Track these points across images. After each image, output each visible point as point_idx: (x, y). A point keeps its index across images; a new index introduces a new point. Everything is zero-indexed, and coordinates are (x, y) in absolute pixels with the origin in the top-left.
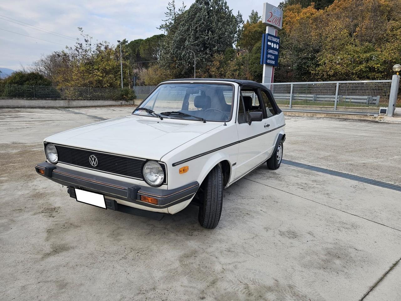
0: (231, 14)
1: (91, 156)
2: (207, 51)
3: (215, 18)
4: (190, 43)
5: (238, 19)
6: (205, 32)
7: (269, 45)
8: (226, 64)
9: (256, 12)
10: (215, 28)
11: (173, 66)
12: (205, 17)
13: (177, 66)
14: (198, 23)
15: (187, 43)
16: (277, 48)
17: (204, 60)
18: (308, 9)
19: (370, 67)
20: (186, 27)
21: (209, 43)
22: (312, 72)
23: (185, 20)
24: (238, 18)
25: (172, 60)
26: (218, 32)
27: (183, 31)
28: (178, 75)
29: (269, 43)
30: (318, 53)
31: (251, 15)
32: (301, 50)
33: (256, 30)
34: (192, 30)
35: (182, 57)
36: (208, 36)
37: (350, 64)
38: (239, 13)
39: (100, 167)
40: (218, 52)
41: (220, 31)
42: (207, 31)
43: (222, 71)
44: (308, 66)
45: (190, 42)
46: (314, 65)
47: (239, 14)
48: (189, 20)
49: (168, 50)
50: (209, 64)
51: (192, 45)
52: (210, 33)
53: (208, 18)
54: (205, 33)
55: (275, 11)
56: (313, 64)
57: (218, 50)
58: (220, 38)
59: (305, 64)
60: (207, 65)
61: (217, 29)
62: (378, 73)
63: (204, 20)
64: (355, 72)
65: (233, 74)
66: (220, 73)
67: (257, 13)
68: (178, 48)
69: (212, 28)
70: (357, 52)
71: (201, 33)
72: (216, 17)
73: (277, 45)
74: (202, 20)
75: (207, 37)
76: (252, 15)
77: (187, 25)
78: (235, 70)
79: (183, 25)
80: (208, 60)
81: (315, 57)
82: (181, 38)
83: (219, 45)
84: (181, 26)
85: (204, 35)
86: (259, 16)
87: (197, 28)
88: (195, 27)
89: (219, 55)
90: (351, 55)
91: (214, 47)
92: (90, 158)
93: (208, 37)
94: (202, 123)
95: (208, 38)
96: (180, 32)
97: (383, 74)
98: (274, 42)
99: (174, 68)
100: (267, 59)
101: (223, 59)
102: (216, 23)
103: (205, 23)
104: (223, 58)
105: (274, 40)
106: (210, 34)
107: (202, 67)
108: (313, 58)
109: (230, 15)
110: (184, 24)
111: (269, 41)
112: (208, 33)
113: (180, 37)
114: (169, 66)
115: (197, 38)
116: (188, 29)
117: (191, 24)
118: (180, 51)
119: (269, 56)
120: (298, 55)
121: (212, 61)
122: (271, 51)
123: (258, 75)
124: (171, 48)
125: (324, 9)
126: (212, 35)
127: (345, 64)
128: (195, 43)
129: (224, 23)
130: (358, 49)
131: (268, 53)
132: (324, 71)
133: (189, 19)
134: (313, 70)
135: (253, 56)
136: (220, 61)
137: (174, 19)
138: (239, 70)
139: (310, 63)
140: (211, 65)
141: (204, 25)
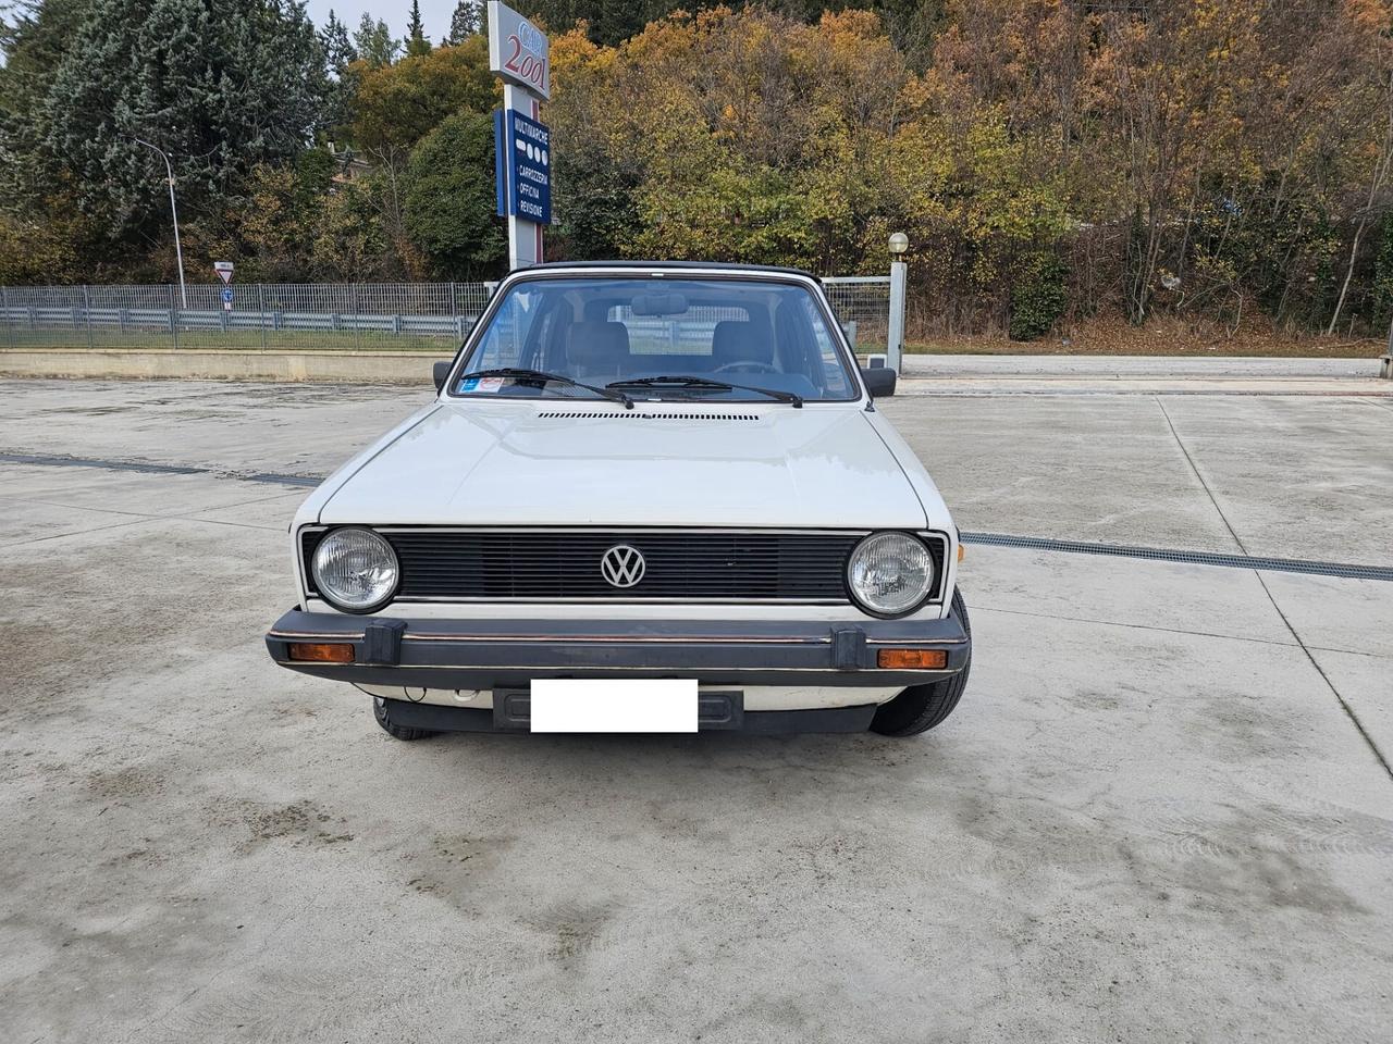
0: (305, 20)
1: (615, 550)
2: (221, 149)
3: (239, 25)
4: (140, 114)
5: (333, 40)
6: (203, 76)
7: (521, 151)
8: (309, 206)
9: (381, 25)
10: (245, 62)
11: (60, 205)
12: (196, 17)
13: (82, 203)
14: (169, 38)
15: (123, 112)
16: (545, 163)
17: (211, 186)
18: (571, 40)
19: (780, 239)
20: (112, 47)
21: (228, 122)
22: (622, 247)
23: (101, 15)
24: (331, 36)
25: (52, 179)
26: (259, 80)
27: (98, 60)
28: (89, 243)
29: (520, 144)
30: (633, 187)
31: (361, 32)
32: (581, 175)
33: (400, 91)
34: (140, 58)
35: (109, 170)
36: (220, 91)
37: (727, 226)
38: (332, 17)
39: (651, 587)
40: (267, 155)
41: (267, 79)
42: (209, 74)
43: (294, 231)
44: (608, 229)
45: (137, 110)
46: (627, 226)
47: (333, 21)
48: (122, 18)
49: (27, 135)
50: (236, 201)
51: (151, 122)
52: (225, 79)
53: (210, 20)
54: (204, 81)
55: (526, 36)
56: (622, 221)
57: (265, 149)
58: (270, 105)
59: (598, 222)
60: (225, 207)
61: (255, 71)
62: (801, 256)
63: (194, 26)
64: (743, 250)
65: (344, 247)
66: (287, 241)
67: (383, 30)
68: (83, 128)
69: (232, 61)
70: (745, 193)
71: (184, 77)
72: (243, 22)
73: (544, 152)
74: (185, 26)
75: (211, 97)
76: (365, 30)
77: (115, 40)
78: (351, 232)
79: (92, 36)
80: (228, 186)
81: (626, 200)
82: (92, 89)
83: (268, 129)
84: (86, 41)
85: (201, 88)
86: (393, 40)
87: (161, 54)
88: (155, 49)
89: (275, 168)
90: (727, 199)
91: (251, 138)
92: (605, 559)
93: (219, 95)
94: (788, 408)
95: (221, 101)
96: (82, 63)
97: (813, 260)
98: (535, 143)
99: (67, 211)
100: (519, 197)
101: (293, 186)
102: (245, 45)
103: (200, 39)
104: (292, 182)
105: (534, 134)
106: (228, 87)
107: (206, 215)
108: (622, 203)
109: (297, 21)
110: (96, 32)
111: (517, 135)
112: (217, 80)
113: (88, 84)
114: (40, 205)
115: (165, 97)
116: (123, 56)
117: (130, 40)
118: (93, 141)
119: (524, 188)
120: (575, 191)
121: (247, 193)
122: (527, 172)
123: (443, 252)
124: (42, 126)
125: (617, 46)
126: (237, 89)
127: (715, 225)
128: (163, 115)
129: (279, 49)
130: (744, 182)
131: (519, 179)
132: (658, 247)
133: (118, 15)
134: (623, 243)
135: (414, 182)
136: (281, 195)
137: (38, 8)
138: (365, 231)
139: (615, 220)
140: (243, 207)
141: (197, 47)
